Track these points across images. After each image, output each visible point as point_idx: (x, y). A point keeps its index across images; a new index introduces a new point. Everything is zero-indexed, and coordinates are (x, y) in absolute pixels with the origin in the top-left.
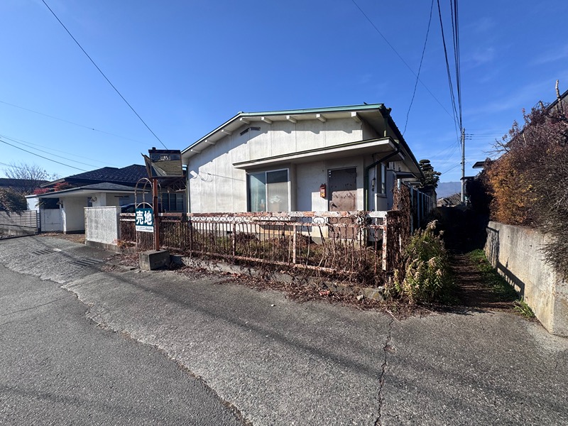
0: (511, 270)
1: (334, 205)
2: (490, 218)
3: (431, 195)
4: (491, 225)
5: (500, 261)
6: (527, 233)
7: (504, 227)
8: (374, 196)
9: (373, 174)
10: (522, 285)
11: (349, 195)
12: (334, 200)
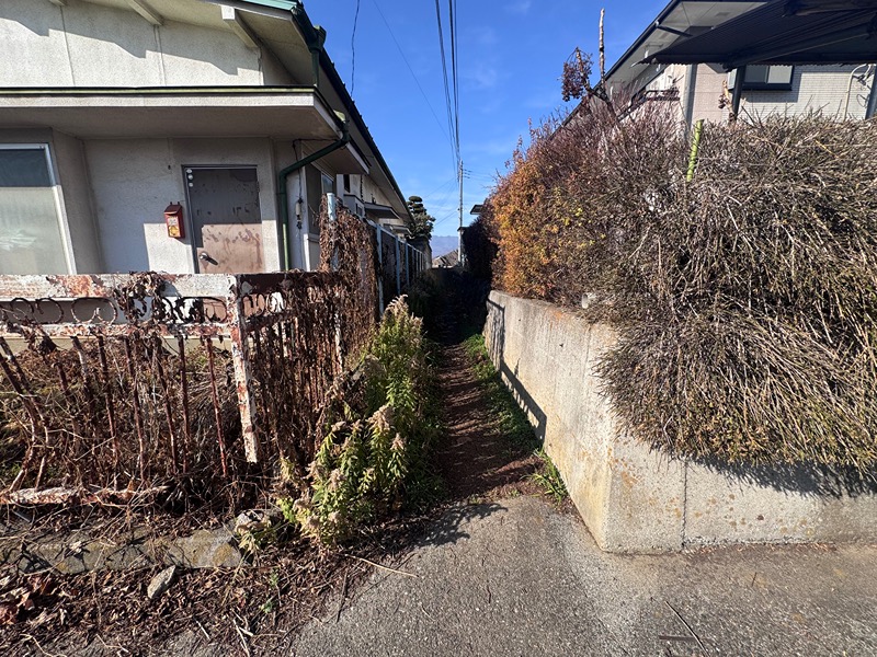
0: (522, 382)
1: (208, 259)
2: (493, 286)
3: (423, 250)
4: (494, 296)
5: (506, 361)
6: (553, 318)
7: (514, 301)
8: (301, 240)
9: (298, 188)
10: (542, 418)
11: (245, 234)
12: (208, 247)
